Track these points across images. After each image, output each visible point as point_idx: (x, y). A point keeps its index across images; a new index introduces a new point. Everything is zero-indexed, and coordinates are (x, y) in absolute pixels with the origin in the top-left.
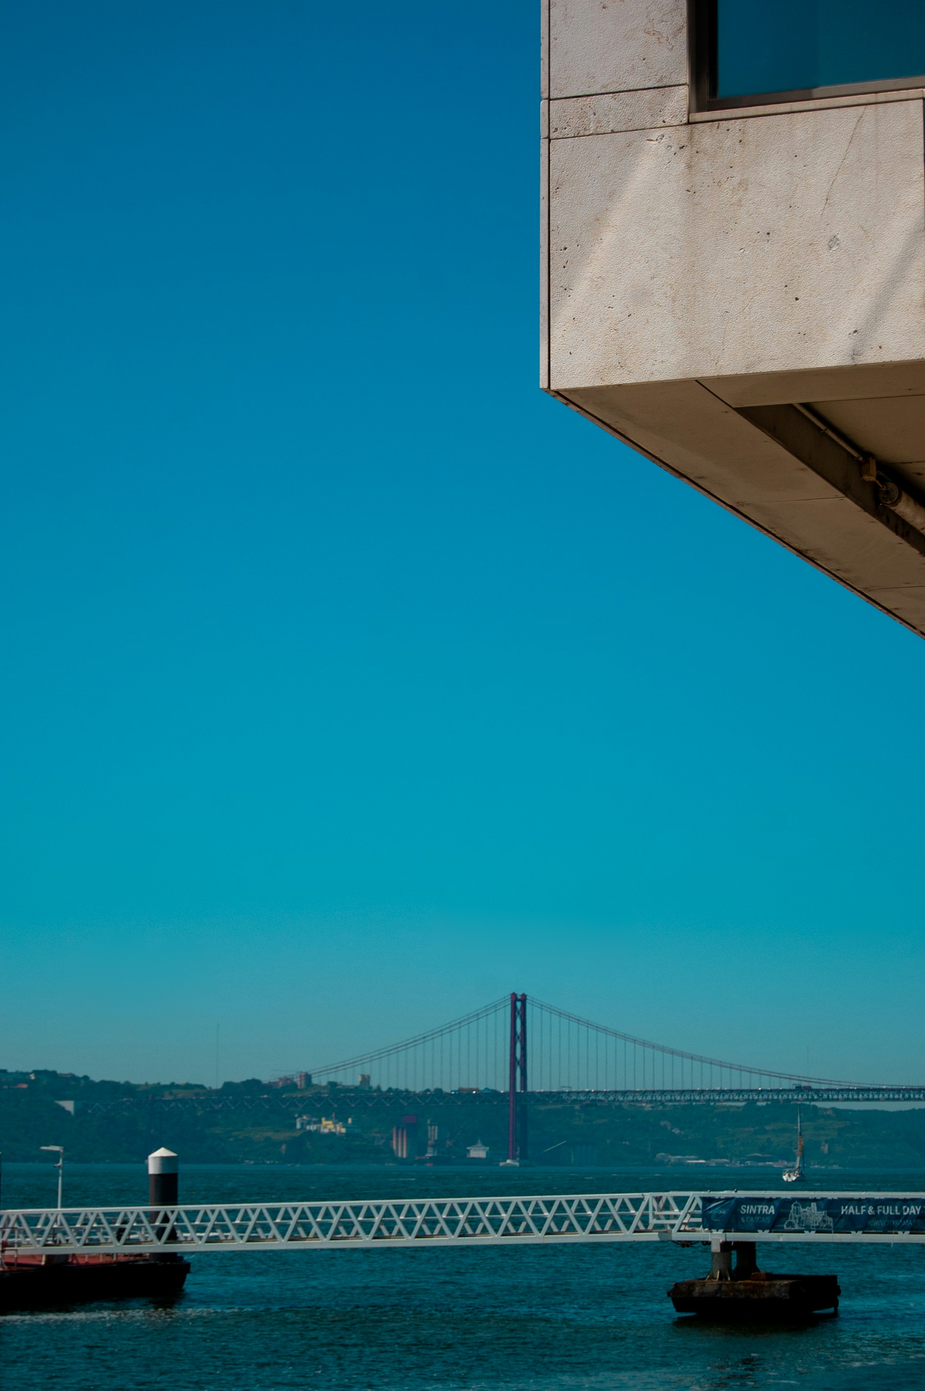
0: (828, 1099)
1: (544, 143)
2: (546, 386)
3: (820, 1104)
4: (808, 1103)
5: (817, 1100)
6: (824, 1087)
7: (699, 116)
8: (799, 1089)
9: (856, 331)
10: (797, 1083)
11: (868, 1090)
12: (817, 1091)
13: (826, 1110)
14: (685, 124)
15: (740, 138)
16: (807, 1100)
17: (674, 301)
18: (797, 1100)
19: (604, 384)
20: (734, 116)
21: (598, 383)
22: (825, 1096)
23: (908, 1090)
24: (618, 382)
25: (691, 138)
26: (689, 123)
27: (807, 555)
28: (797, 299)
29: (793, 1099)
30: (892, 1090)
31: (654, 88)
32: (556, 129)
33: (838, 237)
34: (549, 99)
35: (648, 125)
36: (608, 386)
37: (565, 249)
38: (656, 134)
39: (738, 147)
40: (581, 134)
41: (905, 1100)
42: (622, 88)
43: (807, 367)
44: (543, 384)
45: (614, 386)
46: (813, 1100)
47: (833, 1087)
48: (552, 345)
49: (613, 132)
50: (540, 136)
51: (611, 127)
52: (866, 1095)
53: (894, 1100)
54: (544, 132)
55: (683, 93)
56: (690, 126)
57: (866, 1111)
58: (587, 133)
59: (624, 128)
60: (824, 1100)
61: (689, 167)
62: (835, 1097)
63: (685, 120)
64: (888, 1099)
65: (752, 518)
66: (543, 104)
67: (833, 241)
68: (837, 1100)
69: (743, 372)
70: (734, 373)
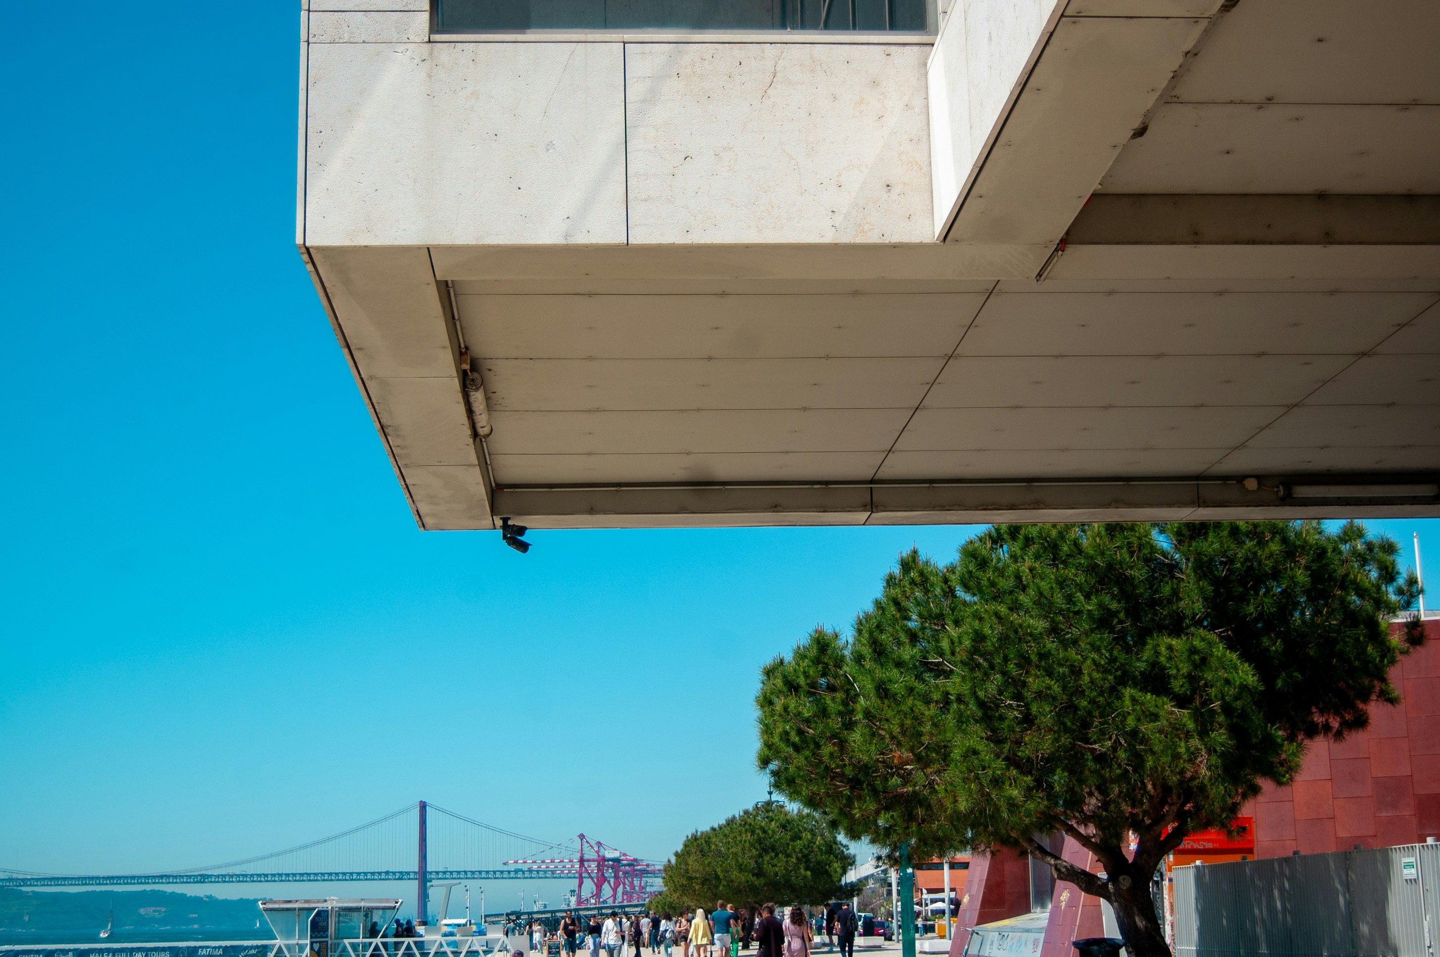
0: (30, 885)
1: (303, 46)
2: (302, 242)
3: (24, 889)
4: (16, 888)
5: (23, 886)
6: (29, 877)
7: (437, 37)
8: (10, 880)
9: (568, 218)
10: (10, 874)
11: (58, 879)
12: (23, 880)
13: (28, 892)
14: (427, 42)
15: (473, 58)
16: (16, 886)
17: (415, 182)
18: (9, 886)
19: (353, 244)
20: (468, 40)
21: (347, 243)
22: (29, 883)
23: (85, 878)
24: (366, 244)
25: (431, 53)
26: (429, 42)
27: (385, 430)
28: (519, 188)
29: (6, 886)
30: (74, 878)
31: (401, 11)
32: (315, 36)
33: (554, 142)
34: (309, 11)
35: (394, 40)
36: (355, 247)
37: (321, 132)
38: (401, 48)
39: (471, 64)
40: (337, 41)
41: (83, 885)
42: (372, 8)
43: (528, 243)
44: (299, 240)
45: (360, 247)
46: (20, 886)
47: (34, 877)
48: (307, 209)
49: (364, 42)
50: (300, 39)
51: (363, 38)
52: (70, 882)
53: (75, 885)
54: (303, 36)
55: (426, 16)
56: (430, 44)
57: (55, 893)
58: (342, 41)
59: (373, 41)
60: (27, 886)
61: (430, 76)
62: (35, 883)
63: (426, 39)
64: (71, 885)
65: (370, 392)
66: (304, 14)
67: (550, 145)
68: (37, 885)
69: (474, 243)
70: (466, 243)
